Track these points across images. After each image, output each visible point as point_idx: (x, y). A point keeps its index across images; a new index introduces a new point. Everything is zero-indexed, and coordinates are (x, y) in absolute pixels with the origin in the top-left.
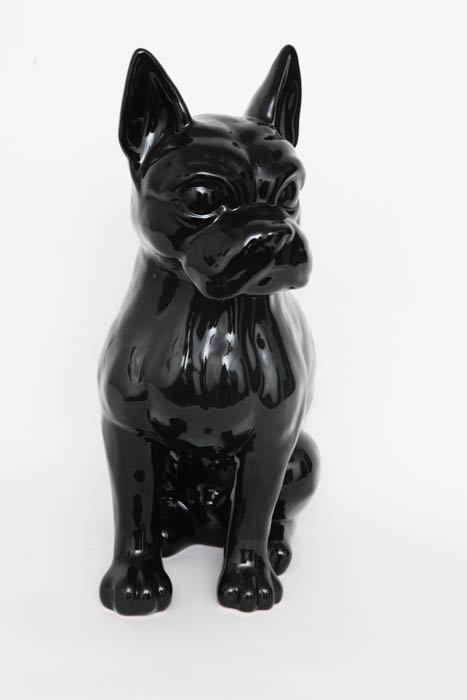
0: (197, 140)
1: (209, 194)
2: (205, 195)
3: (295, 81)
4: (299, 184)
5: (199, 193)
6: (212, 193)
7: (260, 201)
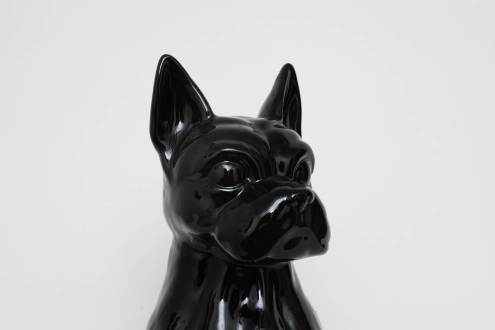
0: (218, 127)
1: (234, 169)
2: (231, 171)
3: (295, 96)
4: (309, 163)
5: (225, 170)
6: (237, 169)
7: (279, 173)
